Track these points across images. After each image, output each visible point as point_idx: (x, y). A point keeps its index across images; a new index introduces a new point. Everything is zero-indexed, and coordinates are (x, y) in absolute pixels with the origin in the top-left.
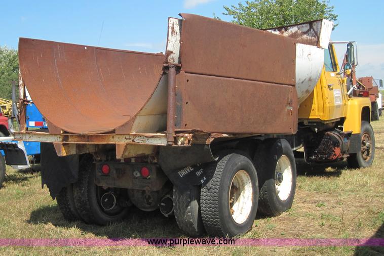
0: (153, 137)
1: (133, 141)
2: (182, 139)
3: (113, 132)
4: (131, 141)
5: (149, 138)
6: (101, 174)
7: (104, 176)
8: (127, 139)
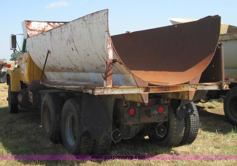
1: (196, 88)
2: (226, 85)
3: (188, 83)
5: (206, 86)
6: (128, 116)
7: (130, 117)
8: (193, 87)
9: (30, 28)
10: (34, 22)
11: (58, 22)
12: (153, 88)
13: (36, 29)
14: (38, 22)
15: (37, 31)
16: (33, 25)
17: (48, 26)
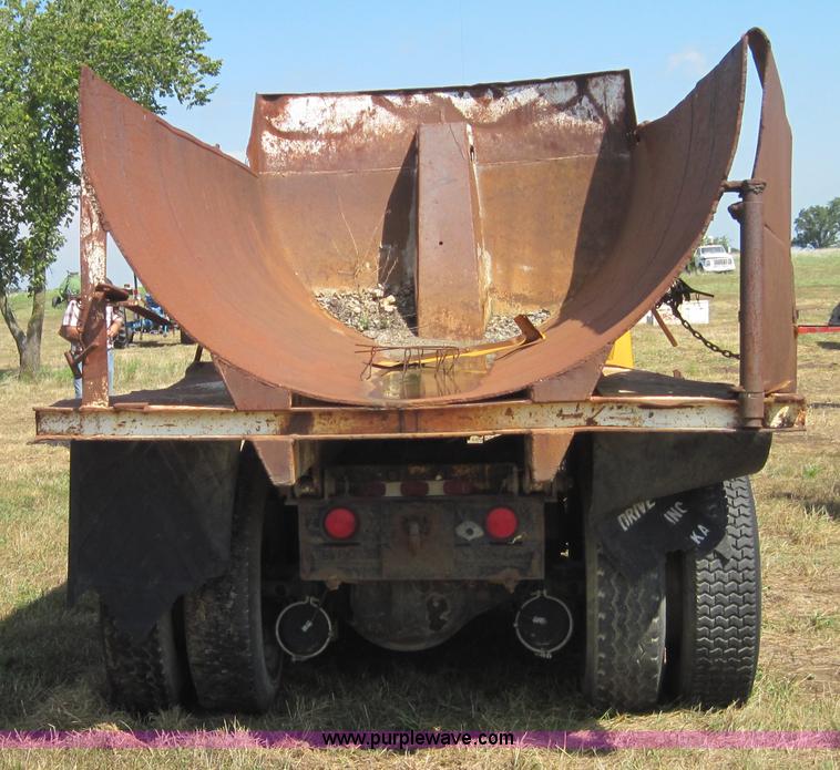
0: (681, 406)
1: (591, 422)
2: (785, 410)
3: (523, 394)
4: (582, 421)
5: (654, 411)
6: (319, 540)
7: (331, 545)
8: (568, 416)
9: (284, 128)
10: (304, 99)
11: (426, 91)
12: (330, 414)
13: (315, 131)
14: (322, 95)
15: (320, 138)
16: (299, 114)
17: (374, 112)
